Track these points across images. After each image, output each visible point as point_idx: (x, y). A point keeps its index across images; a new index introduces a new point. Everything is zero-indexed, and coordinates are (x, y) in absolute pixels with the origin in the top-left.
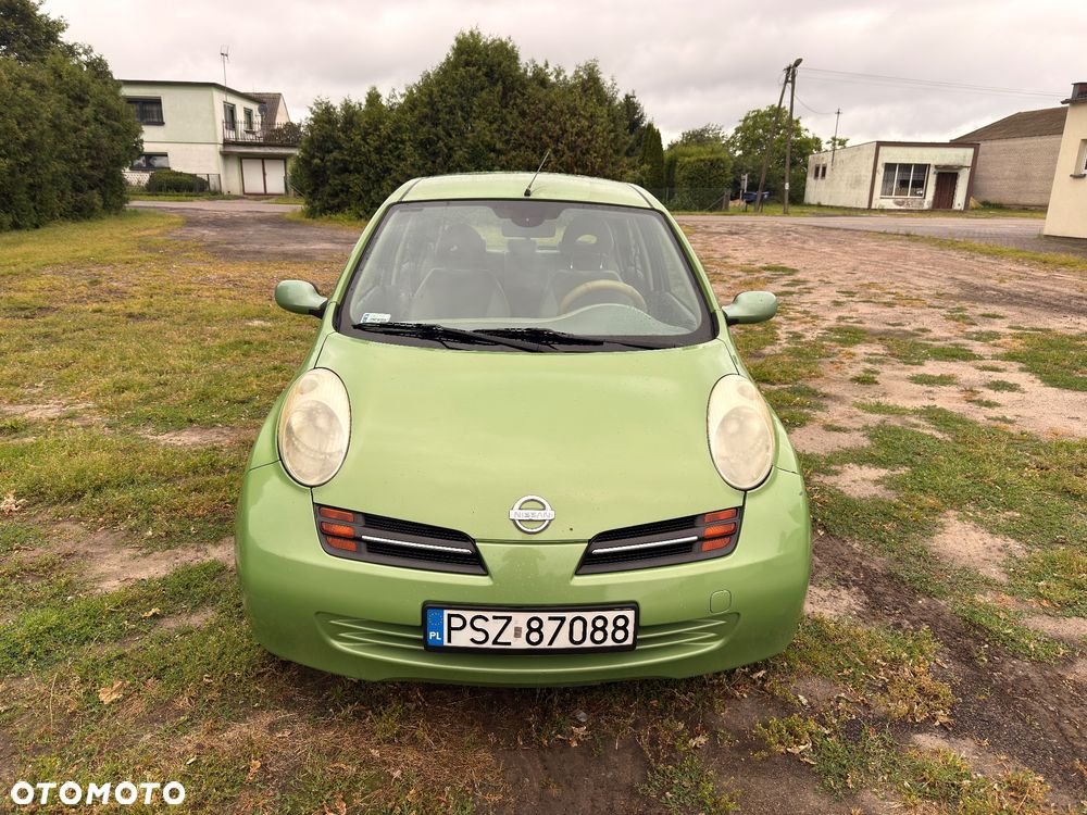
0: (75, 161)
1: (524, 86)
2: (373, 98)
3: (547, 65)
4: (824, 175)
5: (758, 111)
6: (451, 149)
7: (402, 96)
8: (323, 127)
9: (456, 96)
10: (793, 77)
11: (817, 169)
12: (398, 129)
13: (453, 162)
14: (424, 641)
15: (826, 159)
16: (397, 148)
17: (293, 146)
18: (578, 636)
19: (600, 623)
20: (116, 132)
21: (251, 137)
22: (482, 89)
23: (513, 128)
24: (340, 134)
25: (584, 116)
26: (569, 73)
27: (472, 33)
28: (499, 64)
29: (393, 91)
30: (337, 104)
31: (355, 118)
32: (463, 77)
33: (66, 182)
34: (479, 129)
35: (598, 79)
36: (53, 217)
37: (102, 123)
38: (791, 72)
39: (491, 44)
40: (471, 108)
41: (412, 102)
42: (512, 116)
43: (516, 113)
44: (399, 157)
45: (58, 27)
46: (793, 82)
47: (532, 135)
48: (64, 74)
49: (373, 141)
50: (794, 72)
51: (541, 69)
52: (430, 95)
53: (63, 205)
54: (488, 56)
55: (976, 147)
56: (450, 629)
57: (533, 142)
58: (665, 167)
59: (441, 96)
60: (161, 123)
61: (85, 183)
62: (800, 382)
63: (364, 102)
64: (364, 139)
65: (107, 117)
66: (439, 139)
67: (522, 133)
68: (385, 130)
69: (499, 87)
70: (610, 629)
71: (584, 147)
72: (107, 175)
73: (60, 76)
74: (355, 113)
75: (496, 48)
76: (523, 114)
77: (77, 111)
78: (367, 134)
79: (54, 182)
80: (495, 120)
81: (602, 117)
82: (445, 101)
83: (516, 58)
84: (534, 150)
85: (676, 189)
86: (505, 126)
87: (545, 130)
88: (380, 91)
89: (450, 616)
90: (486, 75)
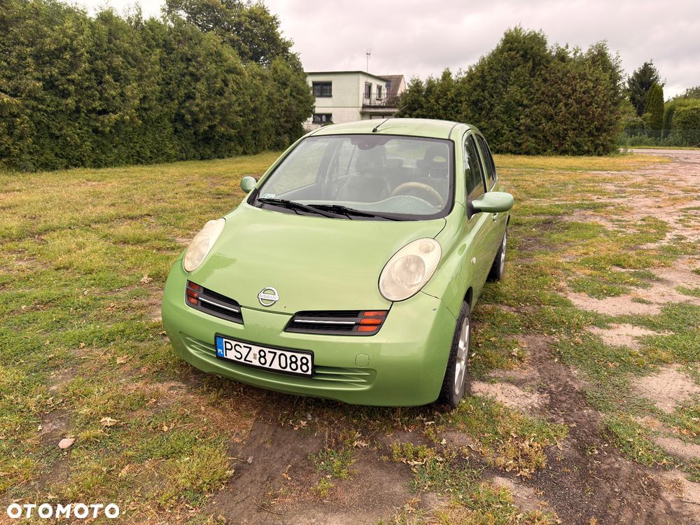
0: (278, 118)
1: (548, 62)
2: (447, 75)
3: (567, 47)
6: (492, 105)
7: (465, 73)
8: (413, 95)
9: (499, 71)
12: (459, 94)
13: (493, 114)
14: (216, 353)
16: (457, 106)
17: (395, 107)
18: (283, 364)
19: (294, 359)
20: (301, 102)
21: (380, 102)
22: (519, 65)
23: (538, 90)
24: (423, 99)
25: (590, 80)
26: (584, 51)
27: (516, 29)
28: (532, 48)
29: (459, 71)
30: (424, 81)
31: (433, 89)
32: (506, 59)
33: (272, 130)
34: (512, 92)
35: (606, 54)
36: (264, 149)
37: (294, 97)
39: (529, 34)
40: (509, 78)
41: (471, 76)
42: (537, 82)
43: (540, 80)
44: (457, 112)
45: (289, 44)
47: (550, 94)
48: (279, 70)
49: (442, 102)
51: (563, 50)
52: (483, 72)
53: (270, 142)
54: (524, 43)
56: (226, 349)
57: (551, 99)
58: (664, 114)
59: (489, 72)
60: (331, 96)
61: (282, 131)
62: (647, 269)
63: (440, 78)
64: (437, 101)
65: (297, 94)
66: (485, 99)
67: (543, 93)
68: (450, 95)
69: (530, 64)
70: (299, 363)
71: (588, 101)
72: (293, 126)
73: (277, 72)
74: (434, 86)
75: (531, 38)
76: (545, 80)
77: (282, 91)
78: (439, 98)
79: (266, 130)
80: (525, 85)
81: (605, 80)
82: (491, 75)
83: (545, 43)
84: (551, 104)
85: (672, 130)
86: (531, 89)
87: (560, 90)
88: (451, 70)
89: (226, 342)
90: (523, 56)
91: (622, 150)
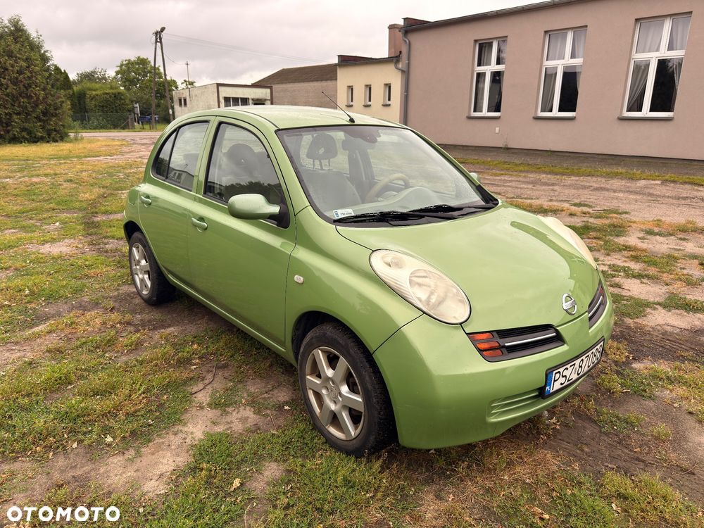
4: (185, 104)
5: (129, 60)
10: (161, 39)
11: (180, 100)
14: (542, 394)
15: (186, 94)
19: (596, 353)
38: (158, 35)
46: (161, 42)
50: (160, 36)
55: (271, 88)
56: (554, 381)
71: (26, 82)
89: (555, 374)
91: (72, 135)
